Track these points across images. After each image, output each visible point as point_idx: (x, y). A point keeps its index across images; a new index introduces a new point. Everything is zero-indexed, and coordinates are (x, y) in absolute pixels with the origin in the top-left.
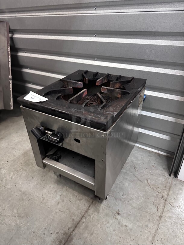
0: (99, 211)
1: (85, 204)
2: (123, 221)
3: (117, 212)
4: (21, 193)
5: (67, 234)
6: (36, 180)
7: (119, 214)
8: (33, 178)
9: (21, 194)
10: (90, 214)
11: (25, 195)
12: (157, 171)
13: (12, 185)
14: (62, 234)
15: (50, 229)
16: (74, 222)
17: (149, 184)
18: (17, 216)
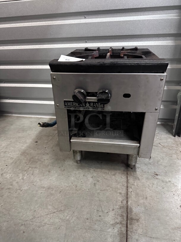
0: (138, 178)
1: (121, 177)
2: (164, 178)
3: (154, 174)
4: (44, 189)
5: (123, 207)
6: (55, 172)
7: (157, 175)
8: (49, 172)
9: (46, 190)
10: (133, 183)
11: (52, 190)
12: (163, 136)
13: (29, 185)
14: (118, 208)
15: (103, 210)
16: (123, 195)
17: (163, 146)
18: (57, 212)
